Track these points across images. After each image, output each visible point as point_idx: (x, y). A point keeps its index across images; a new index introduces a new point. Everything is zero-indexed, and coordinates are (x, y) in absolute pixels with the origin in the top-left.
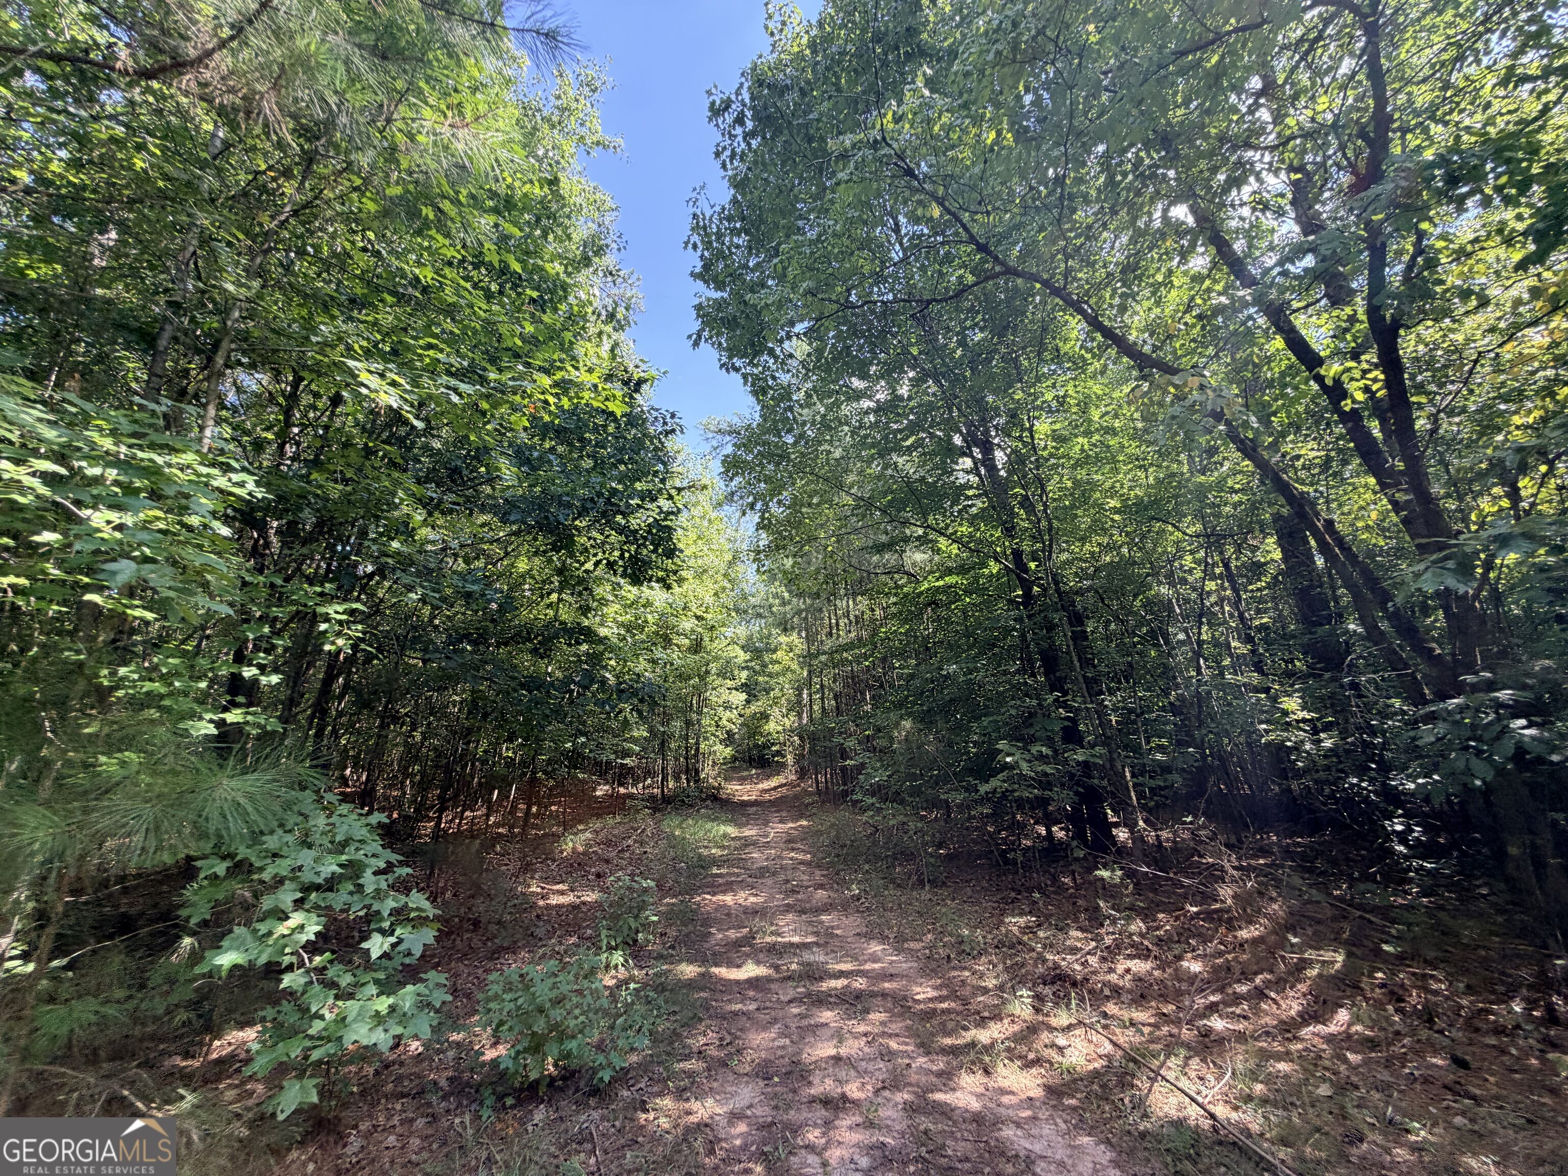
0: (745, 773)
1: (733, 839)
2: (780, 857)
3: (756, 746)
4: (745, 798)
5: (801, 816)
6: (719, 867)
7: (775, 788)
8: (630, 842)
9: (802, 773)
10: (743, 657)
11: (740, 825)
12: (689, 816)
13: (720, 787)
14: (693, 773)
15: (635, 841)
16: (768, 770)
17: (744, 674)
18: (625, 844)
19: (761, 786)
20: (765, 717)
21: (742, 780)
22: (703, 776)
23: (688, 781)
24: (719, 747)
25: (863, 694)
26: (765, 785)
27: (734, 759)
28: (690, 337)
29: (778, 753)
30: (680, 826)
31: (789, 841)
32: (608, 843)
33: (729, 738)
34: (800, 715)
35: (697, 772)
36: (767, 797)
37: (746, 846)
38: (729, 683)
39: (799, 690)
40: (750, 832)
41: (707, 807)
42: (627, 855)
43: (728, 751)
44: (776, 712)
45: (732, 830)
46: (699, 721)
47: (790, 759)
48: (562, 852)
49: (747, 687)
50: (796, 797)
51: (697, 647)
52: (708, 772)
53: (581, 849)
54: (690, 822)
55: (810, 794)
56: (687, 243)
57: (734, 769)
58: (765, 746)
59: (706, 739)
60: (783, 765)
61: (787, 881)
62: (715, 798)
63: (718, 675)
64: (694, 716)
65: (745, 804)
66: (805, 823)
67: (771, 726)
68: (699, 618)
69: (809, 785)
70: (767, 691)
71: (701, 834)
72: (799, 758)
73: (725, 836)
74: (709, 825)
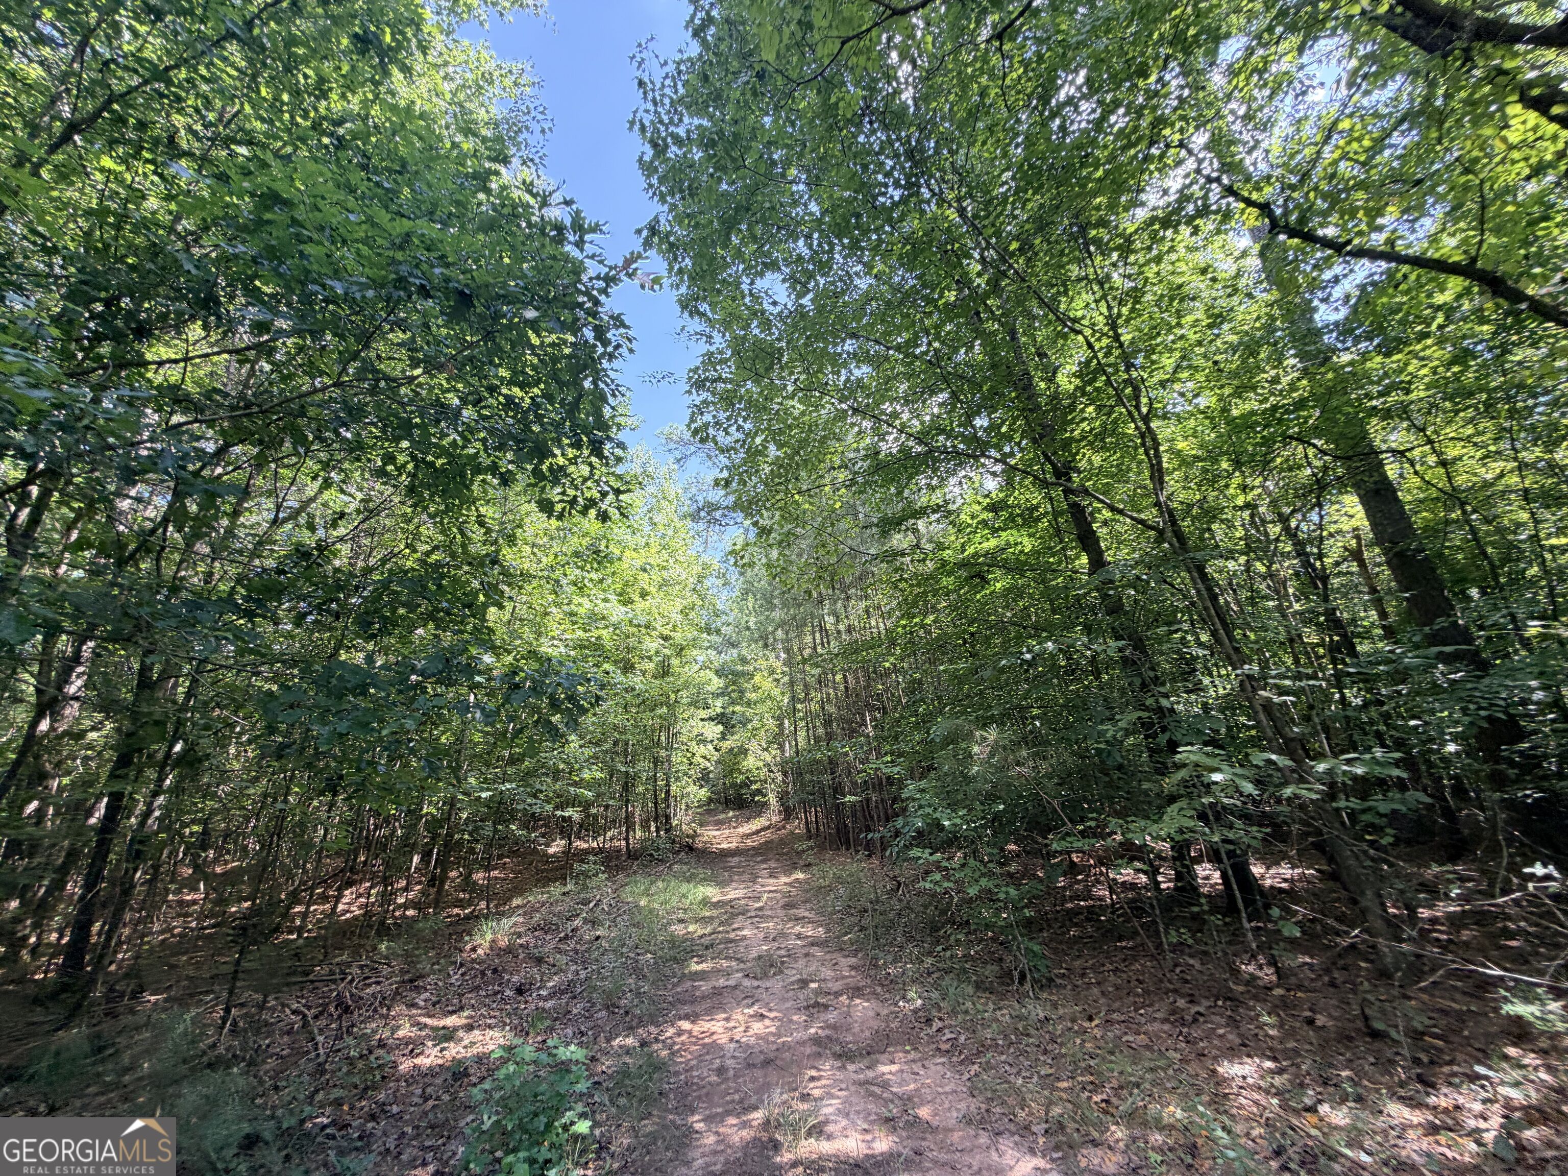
0: (722, 816)
1: (716, 905)
2: (783, 935)
3: (734, 785)
4: (725, 846)
5: (794, 867)
6: (702, 959)
7: (757, 832)
8: (577, 922)
9: (788, 813)
10: (717, 683)
11: (722, 884)
12: (659, 876)
13: (695, 835)
14: (663, 819)
15: (585, 921)
16: (746, 812)
17: (719, 703)
18: (570, 926)
19: (741, 830)
20: (744, 752)
21: (719, 824)
22: (675, 822)
23: (658, 831)
24: (692, 789)
25: (863, 716)
26: (746, 829)
27: (710, 800)
28: (639, 232)
29: (759, 792)
30: (646, 893)
31: (788, 906)
32: (545, 928)
33: (704, 778)
34: (781, 747)
35: (668, 817)
36: (749, 843)
37: (734, 916)
38: (703, 714)
39: (780, 719)
40: (735, 892)
41: (681, 862)
42: (572, 944)
43: (704, 793)
44: (753, 746)
45: (712, 892)
46: (669, 760)
47: (772, 799)
48: (474, 949)
49: (721, 719)
50: (782, 842)
51: (664, 671)
52: (682, 819)
53: (503, 942)
54: (660, 884)
55: (799, 838)
56: (632, 123)
57: (709, 812)
58: (746, 784)
59: (677, 779)
60: (765, 805)
61: (804, 983)
62: (691, 848)
63: (690, 704)
64: (663, 753)
65: (725, 854)
66: (801, 876)
67: (750, 762)
68: (666, 638)
69: (797, 826)
70: (745, 722)
71: (675, 899)
72: (783, 797)
73: (705, 902)
74: (685, 888)
